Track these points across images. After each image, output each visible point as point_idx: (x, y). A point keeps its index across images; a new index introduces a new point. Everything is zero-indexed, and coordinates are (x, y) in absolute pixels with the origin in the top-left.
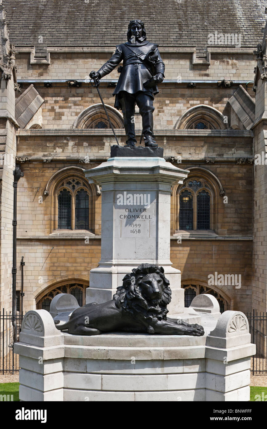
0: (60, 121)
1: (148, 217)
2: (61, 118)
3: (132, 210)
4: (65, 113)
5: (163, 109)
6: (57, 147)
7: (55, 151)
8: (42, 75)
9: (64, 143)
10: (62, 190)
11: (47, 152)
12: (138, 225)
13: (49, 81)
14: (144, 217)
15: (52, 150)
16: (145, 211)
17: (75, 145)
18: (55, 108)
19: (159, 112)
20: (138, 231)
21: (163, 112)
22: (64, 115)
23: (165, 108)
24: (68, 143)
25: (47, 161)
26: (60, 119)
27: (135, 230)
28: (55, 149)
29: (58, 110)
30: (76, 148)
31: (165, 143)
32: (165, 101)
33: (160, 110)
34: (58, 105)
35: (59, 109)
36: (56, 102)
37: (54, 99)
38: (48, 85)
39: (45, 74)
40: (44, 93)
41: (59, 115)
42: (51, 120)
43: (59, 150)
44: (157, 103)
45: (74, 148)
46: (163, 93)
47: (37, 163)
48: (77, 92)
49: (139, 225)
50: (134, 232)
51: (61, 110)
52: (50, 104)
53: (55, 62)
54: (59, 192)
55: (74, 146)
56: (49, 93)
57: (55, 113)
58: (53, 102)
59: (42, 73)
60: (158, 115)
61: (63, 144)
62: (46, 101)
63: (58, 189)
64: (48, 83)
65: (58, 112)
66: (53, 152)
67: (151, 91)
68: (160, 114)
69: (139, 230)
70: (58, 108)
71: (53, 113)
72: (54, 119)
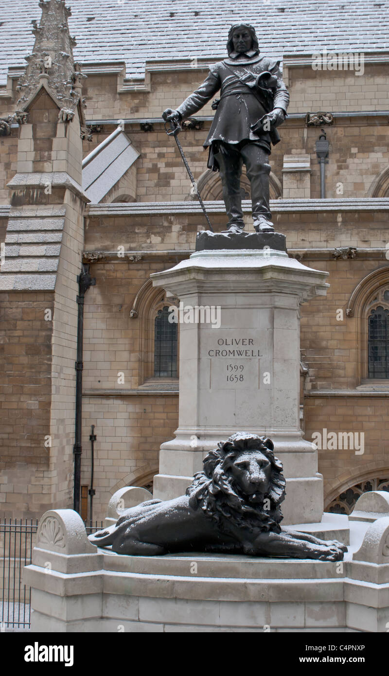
0: (168, 188)
1: (256, 353)
2: (169, 183)
3: (229, 342)
4: (176, 174)
5: (347, 163)
6: (152, 233)
7: (148, 241)
8: (137, 111)
9: (164, 227)
10: (162, 309)
11: (135, 242)
12: (239, 367)
13: (149, 121)
14: (249, 353)
15: (144, 239)
16: (250, 343)
17: (183, 229)
18: (159, 166)
19: (340, 168)
20: (239, 378)
21: (347, 167)
22: (173, 178)
23: (350, 161)
24: (170, 227)
25: (134, 259)
26: (167, 184)
27: (233, 377)
28: (148, 237)
29: (163, 169)
30: (185, 236)
31: (339, 224)
32: (349, 149)
33: (342, 165)
34: (164, 160)
35: (167, 168)
36: (161, 155)
37: (157, 150)
38: (146, 127)
39: (142, 108)
40: (140, 142)
41: (166, 179)
42: (152, 187)
43: (155, 239)
44: (336, 153)
45: (181, 234)
46: (346, 134)
47: (120, 262)
48: (197, 139)
49: (242, 367)
50: (232, 379)
51: (170, 170)
52: (151, 159)
53: (158, 88)
54: (157, 312)
55: (180, 233)
56: (149, 140)
57: (159, 174)
58: (155, 156)
59: (137, 107)
60: (338, 173)
61: (162, 229)
62: (143, 156)
63: (154, 306)
64: (147, 124)
65: (164, 173)
66: (145, 242)
67: (266, 139)
68: (342, 172)
69: (241, 376)
70: (164, 166)
71: (156, 176)
72: (157, 185)
